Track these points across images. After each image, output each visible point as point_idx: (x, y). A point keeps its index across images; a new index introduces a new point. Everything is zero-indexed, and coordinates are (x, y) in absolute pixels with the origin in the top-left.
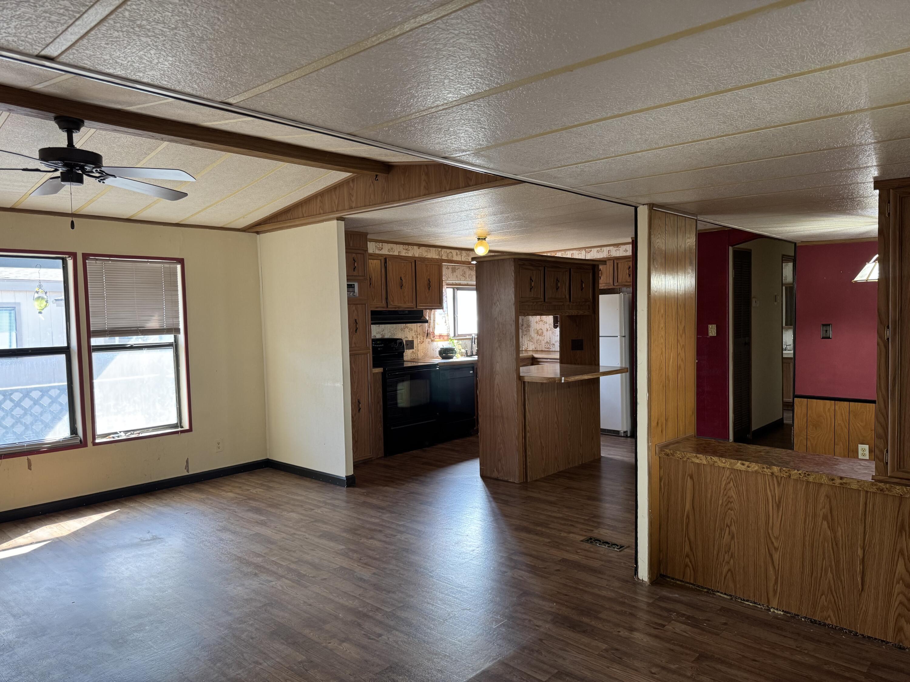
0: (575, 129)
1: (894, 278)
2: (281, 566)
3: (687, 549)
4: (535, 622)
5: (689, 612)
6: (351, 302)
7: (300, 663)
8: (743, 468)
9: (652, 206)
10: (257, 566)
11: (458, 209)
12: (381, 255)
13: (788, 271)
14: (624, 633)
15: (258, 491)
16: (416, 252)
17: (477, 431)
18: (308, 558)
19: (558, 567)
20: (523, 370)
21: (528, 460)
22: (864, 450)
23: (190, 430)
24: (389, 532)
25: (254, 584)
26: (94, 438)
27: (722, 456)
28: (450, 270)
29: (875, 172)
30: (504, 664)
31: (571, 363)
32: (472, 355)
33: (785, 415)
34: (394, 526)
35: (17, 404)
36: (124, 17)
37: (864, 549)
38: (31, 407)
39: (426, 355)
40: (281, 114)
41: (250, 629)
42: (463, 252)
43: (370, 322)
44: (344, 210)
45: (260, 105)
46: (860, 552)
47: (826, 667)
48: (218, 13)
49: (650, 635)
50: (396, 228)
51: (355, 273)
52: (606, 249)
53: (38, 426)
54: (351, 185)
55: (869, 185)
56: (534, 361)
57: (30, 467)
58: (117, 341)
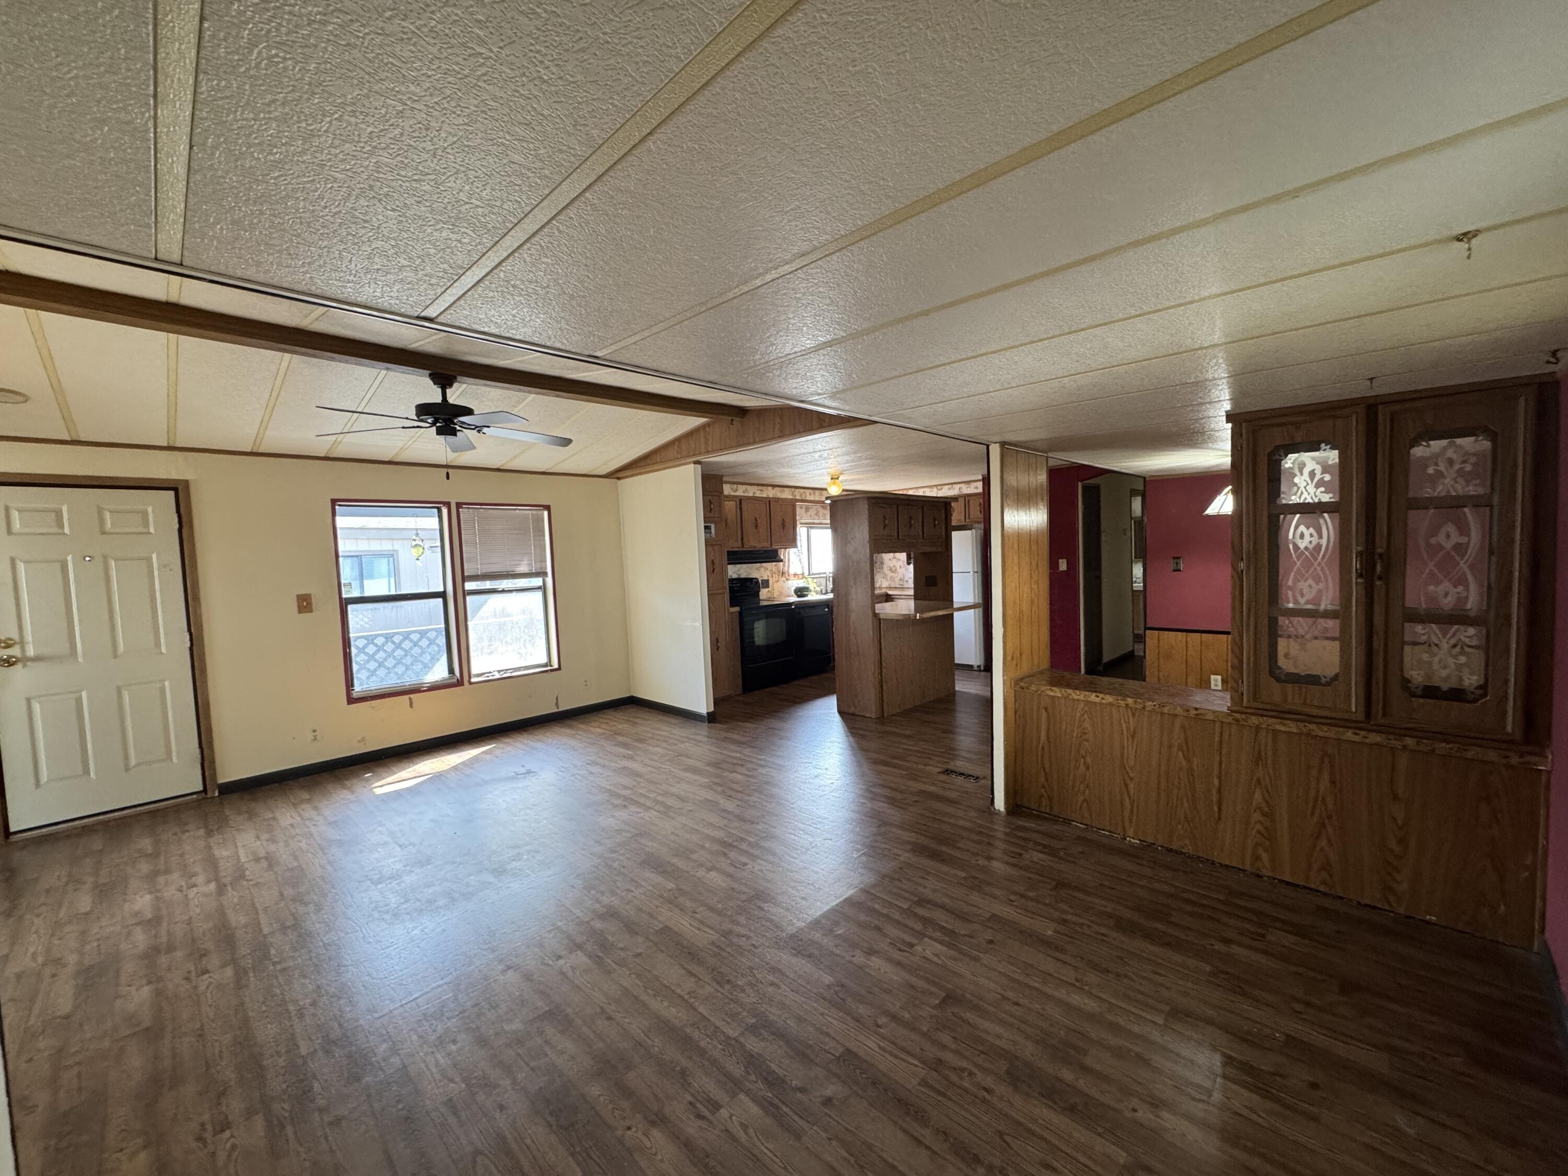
0: (929, 371)
1: (1248, 511)
2: (648, 798)
3: (1043, 779)
4: (895, 851)
5: (1046, 841)
6: (708, 543)
7: (670, 890)
8: (1097, 700)
9: (1003, 444)
10: (626, 798)
11: (811, 450)
12: (737, 496)
13: (1137, 505)
14: (981, 862)
15: (623, 727)
16: (770, 493)
17: (833, 668)
18: (674, 790)
19: (916, 798)
20: (879, 608)
21: (885, 696)
22: (1216, 681)
23: (559, 669)
24: (750, 766)
25: (623, 815)
26: (470, 677)
27: (1076, 688)
28: (804, 510)
29: (1227, 406)
30: (865, 891)
31: (925, 600)
32: (826, 593)
33: (1136, 646)
34: (755, 761)
35: (398, 646)
36: (500, 278)
37: (1220, 778)
38: (411, 648)
39: (781, 594)
40: (645, 365)
41: (621, 858)
42: (817, 492)
43: (727, 562)
44: (700, 454)
45: (625, 357)
46: (1216, 782)
47: (1184, 895)
48: (588, 271)
49: (1007, 863)
50: (750, 470)
51: (712, 515)
52: (957, 487)
53: (418, 667)
54: (707, 429)
55: (1220, 418)
56: (888, 598)
57: (411, 706)
58: (488, 585)
